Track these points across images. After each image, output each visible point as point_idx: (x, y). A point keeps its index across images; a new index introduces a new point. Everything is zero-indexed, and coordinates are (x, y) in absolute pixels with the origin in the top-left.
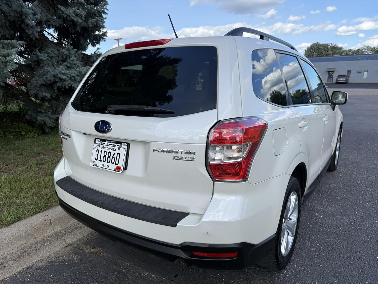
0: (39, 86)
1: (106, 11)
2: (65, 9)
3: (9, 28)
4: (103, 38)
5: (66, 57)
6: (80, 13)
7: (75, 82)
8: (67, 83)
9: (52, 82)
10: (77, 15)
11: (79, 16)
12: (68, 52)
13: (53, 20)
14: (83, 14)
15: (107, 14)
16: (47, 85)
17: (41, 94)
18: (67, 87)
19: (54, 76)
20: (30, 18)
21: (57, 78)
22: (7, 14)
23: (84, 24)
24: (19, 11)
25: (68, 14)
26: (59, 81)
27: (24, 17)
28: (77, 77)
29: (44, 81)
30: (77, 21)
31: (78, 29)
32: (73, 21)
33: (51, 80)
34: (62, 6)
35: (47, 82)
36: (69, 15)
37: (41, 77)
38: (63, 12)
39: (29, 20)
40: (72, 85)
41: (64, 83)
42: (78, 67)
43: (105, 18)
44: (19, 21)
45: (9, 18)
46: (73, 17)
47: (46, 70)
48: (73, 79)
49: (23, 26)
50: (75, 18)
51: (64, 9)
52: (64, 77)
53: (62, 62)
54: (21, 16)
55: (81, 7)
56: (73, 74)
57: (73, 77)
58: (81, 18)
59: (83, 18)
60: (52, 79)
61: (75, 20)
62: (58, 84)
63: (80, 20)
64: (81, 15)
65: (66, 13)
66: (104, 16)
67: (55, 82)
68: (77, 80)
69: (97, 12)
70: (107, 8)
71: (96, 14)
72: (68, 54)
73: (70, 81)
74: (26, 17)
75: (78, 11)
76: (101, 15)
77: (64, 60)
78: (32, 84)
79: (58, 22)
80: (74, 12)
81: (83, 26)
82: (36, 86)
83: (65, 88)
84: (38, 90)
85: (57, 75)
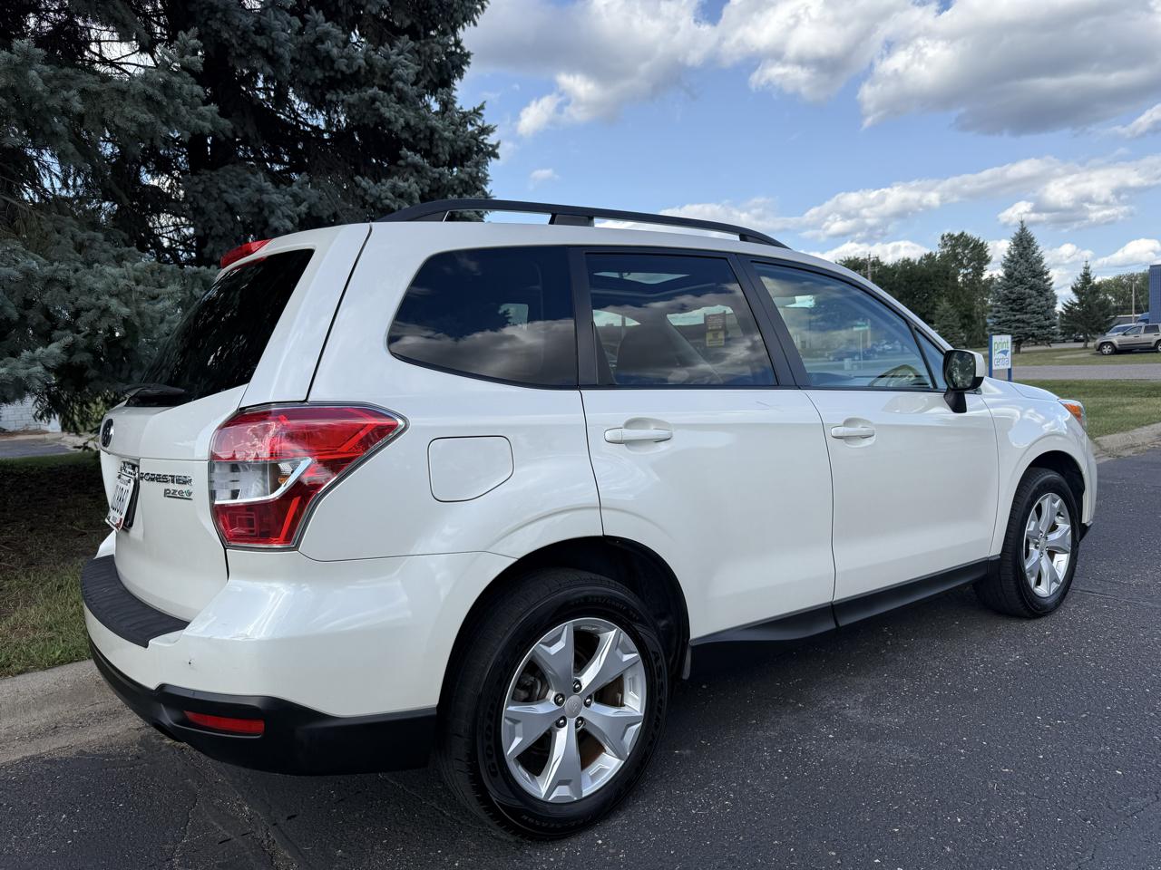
2: (372, 183)
6: (409, 190)
10: (401, 196)
11: (406, 196)
13: (352, 213)
14: (416, 191)
20: (280, 213)
24: (255, 201)
25: (378, 194)
27: (266, 213)
34: (366, 178)
36: (380, 195)
38: (366, 192)
39: (279, 218)
46: (388, 202)
50: (394, 202)
51: (368, 183)
54: (261, 210)
55: (415, 174)
58: (410, 202)
61: (394, 206)
64: (411, 194)
65: (374, 191)
69: (457, 182)
71: (455, 187)
74: (272, 212)
75: (406, 184)
80: (393, 188)
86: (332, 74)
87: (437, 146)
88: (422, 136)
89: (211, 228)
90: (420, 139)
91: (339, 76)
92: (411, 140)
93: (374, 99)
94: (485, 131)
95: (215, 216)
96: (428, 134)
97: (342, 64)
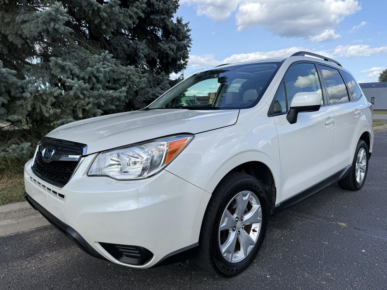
0: (142, 102)
1: (190, 45)
3: (126, 59)
4: (184, 67)
5: (160, 81)
9: (151, 99)
10: (170, 49)
12: (162, 78)
14: (175, 48)
15: (191, 47)
16: (147, 101)
21: (155, 96)
22: (126, 50)
23: (174, 55)
27: (137, 51)
29: (145, 98)
30: (171, 54)
31: (170, 60)
32: (167, 54)
33: (150, 98)
35: (148, 99)
36: (166, 49)
37: (143, 96)
38: (161, 47)
39: (140, 53)
43: (190, 51)
44: (133, 54)
45: (127, 52)
46: (168, 51)
47: (147, 91)
49: (136, 58)
51: (162, 45)
53: (156, 85)
55: (173, 43)
58: (173, 52)
59: (175, 52)
60: (152, 97)
61: (169, 53)
63: (172, 53)
64: (173, 49)
66: (188, 49)
69: (184, 46)
70: (191, 43)
71: (183, 48)
72: (162, 79)
74: (139, 51)
75: (172, 46)
76: (187, 48)
77: (158, 83)
78: (136, 101)
79: (156, 55)
80: (169, 47)
81: (173, 57)
82: (140, 102)
84: (140, 105)
85: (155, 94)
86: (153, 10)
87: (179, 35)
88: (175, 31)
89: (118, 55)
90: (175, 32)
91: (155, 11)
92: (172, 32)
93: (164, 19)
94: (188, 30)
95: (119, 51)
96: (177, 31)
97: (156, 7)
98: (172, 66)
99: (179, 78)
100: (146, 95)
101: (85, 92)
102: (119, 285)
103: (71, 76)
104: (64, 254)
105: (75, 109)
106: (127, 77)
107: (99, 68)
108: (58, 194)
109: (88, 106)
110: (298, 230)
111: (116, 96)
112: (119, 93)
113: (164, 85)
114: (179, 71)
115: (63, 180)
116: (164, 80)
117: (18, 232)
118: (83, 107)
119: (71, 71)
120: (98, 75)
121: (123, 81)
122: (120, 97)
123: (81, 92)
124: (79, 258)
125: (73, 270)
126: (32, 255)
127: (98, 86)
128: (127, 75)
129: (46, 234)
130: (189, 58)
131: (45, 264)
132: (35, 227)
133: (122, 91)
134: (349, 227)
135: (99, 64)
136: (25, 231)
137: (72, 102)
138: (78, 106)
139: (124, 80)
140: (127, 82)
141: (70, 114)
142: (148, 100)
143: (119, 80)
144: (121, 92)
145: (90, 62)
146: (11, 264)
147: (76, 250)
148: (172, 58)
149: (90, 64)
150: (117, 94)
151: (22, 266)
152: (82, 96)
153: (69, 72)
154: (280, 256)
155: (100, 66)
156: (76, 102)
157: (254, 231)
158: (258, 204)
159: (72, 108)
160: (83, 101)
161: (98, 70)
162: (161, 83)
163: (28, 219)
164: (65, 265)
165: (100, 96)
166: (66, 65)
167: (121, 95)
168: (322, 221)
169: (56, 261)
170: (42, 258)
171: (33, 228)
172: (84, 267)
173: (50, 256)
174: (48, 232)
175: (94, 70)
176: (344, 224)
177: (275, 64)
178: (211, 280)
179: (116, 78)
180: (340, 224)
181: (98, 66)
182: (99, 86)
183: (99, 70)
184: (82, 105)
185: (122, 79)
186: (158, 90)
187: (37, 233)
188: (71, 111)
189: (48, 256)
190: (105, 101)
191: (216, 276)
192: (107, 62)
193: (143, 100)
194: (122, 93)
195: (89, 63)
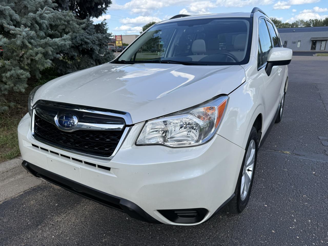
4: (104, 11)
7: (94, 45)
8: (90, 45)
9: (79, 45)
17: (71, 54)
18: (89, 49)
19: (81, 40)
21: (83, 41)
26: (84, 44)
28: (96, 41)
33: (79, 43)
40: (92, 47)
41: (88, 45)
42: (94, 33)
48: (93, 42)
52: (88, 41)
56: (94, 39)
57: (94, 40)
60: (80, 42)
62: (84, 46)
67: (82, 45)
68: (96, 43)
73: (92, 44)
83: (88, 49)
85: (84, 39)
98: (94, 11)
99: (102, 23)
100: (74, 41)
101: (32, 41)
102: (152, 238)
103: (11, 22)
104: (75, 215)
105: (22, 59)
106: (66, 23)
107: (42, 14)
108: (97, 166)
109: (37, 57)
110: (260, 161)
111: (61, 44)
112: (63, 41)
113: (91, 30)
114: (100, 15)
115: (102, 151)
116: (89, 25)
117: (6, 199)
118: (31, 57)
119: (11, 16)
120: (42, 21)
121: (61, 27)
122: (65, 45)
123: (28, 41)
124: (93, 216)
125: (96, 230)
126: (40, 222)
127: (40, 33)
128: (65, 21)
129: (39, 196)
130: (111, 3)
131: (61, 229)
132: (22, 190)
133: (66, 39)
134: (292, 154)
135: (42, 9)
136: (12, 196)
137: (18, 51)
138: (25, 56)
139: (63, 26)
140: (66, 28)
141: (16, 65)
142: (76, 46)
143: (57, 26)
144: (64, 40)
145: (29, 6)
146: (24, 237)
147: (84, 209)
148: (96, 3)
149: (29, 9)
150: (63, 42)
151: (38, 236)
152: (30, 46)
153: (9, 18)
154: (262, 186)
155: (44, 12)
156: (23, 52)
157: (249, 170)
158: (254, 149)
159: (17, 58)
160: (31, 51)
161: (41, 16)
162: (87, 28)
163: (7, 183)
164: (83, 227)
165: (46, 44)
166: (5, 9)
167: (66, 43)
168: (270, 151)
169: (71, 225)
170: (54, 224)
171: (20, 192)
172: (105, 226)
173: (62, 220)
174: (41, 194)
175: (36, 16)
176: (288, 152)
177: (246, 20)
178: (226, 217)
179: (53, 24)
180: (285, 152)
181: (41, 11)
182: (42, 34)
183: (43, 17)
184: (31, 56)
185: (60, 25)
186: (86, 35)
187: (28, 196)
188: (17, 62)
189: (59, 220)
190: (52, 50)
191: (227, 213)
192: (48, 7)
193: (71, 46)
194: (67, 41)
195: (26, 7)
